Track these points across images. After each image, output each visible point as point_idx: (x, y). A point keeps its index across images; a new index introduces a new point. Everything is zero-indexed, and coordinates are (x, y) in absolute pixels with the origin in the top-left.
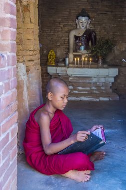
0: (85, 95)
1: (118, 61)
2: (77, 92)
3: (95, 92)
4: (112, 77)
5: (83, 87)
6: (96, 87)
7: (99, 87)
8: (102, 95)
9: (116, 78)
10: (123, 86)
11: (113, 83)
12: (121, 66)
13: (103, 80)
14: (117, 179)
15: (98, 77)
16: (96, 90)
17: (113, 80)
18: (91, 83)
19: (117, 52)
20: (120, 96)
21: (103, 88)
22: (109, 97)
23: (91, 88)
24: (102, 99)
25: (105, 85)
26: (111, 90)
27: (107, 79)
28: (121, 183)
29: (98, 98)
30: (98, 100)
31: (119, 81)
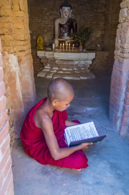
0: (68, 75)
1: (93, 46)
2: (62, 72)
3: (76, 72)
4: (89, 60)
5: (66, 68)
6: (77, 68)
7: (79, 68)
9: (93, 60)
10: (98, 67)
11: (90, 65)
12: (96, 50)
13: (83, 62)
14: (105, 162)
15: (79, 60)
17: (90, 62)
18: (73, 65)
19: (93, 39)
20: (95, 74)
21: (83, 69)
22: (87, 76)
23: (73, 68)
24: (82, 78)
25: (84, 66)
26: (89, 71)
27: (86, 61)
28: (109, 166)
29: (79, 77)
30: (79, 79)
31: (94, 62)
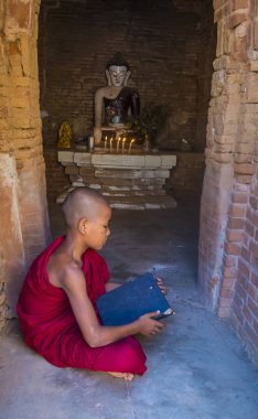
0: (121, 200)
1: (174, 141)
2: (107, 194)
3: (137, 194)
4: (165, 170)
5: (118, 186)
6: (139, 185)
7: (143, 186)
8: (149, 199)
9: (172, 171)
10: (183, 184)
11: (167, 180)
12: (179, 150)
13: (151, 174)
14: (184, 365)
15: (143, 169)
16: (139, 191)
17: (166, 174)
18: (130, 180)
19: (173, 127)
20: (177, 199)
21: (151, 188)
22: (160, 203)
23: (130, 187)
24: (148, 206)
25: (154, 182)
26: (164, 191)
27: (157, 172)
28: (190, 373)
29: (143, 204)
30: (143, 208)
31: (176, 174)
